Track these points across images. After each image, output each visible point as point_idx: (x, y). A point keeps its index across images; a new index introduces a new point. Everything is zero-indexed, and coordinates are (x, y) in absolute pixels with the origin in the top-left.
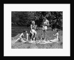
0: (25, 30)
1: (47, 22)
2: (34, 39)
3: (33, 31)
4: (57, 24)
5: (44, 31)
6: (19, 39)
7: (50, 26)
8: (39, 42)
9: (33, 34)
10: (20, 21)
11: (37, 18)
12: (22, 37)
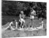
0: (14, 19)
1: (34, 12)
2: (23, 26)
3: (22, 20)
4: (42, 14)
5: (32, 20)
6: (9, 27)
7: (37, 16)
8: (27, 29)
9: (22, 23)
10: (10, 11)
11: (25, 9)
12: (12, 25)
